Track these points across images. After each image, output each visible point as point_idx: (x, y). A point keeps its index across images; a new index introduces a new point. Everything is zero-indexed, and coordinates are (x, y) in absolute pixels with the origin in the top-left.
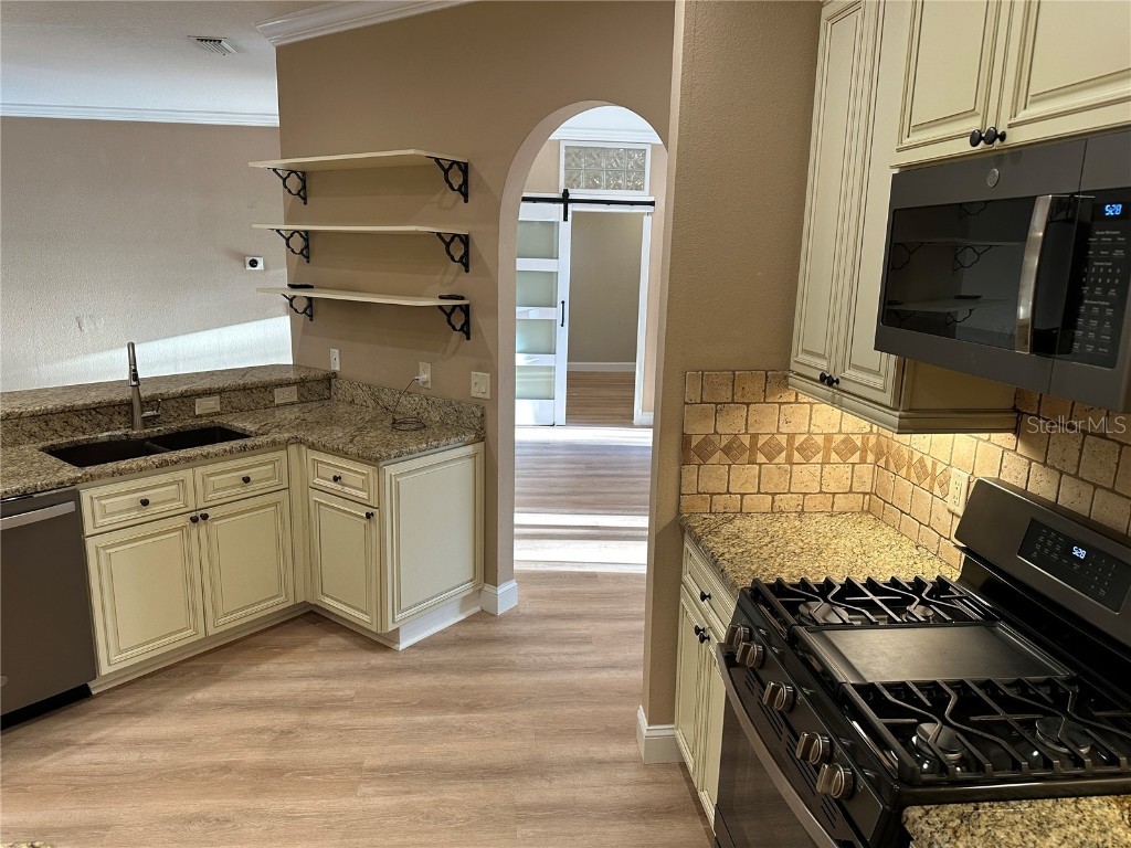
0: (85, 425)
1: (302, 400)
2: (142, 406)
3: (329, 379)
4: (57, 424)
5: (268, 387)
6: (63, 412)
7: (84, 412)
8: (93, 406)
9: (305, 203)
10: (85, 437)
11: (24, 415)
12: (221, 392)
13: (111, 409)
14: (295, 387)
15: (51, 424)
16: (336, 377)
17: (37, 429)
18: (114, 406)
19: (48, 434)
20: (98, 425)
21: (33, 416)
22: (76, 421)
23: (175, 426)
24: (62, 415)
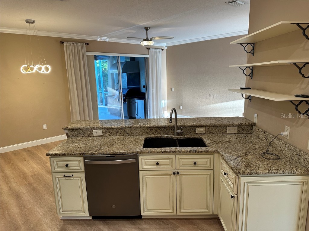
0: (161, 132)
1: (239, 133)
2: (177, 128)
3: (252, 126)
4: (153, 131)
5: (225, 127)
6: (155, 127)
7: (161, 128)
8: (163, 127)
9: (253, 56)
10: (161, 136)
11: (145, 127)
12: (206, 126)
13: (169, 128)
14: (236, 128)
15: (152, 130)
16: (255, 125)
17: (148, 132)
18: (170, 127)
19: (151, 133)
20: (165, 133)
21: (147, 128)
22: (159, 130)
23: (187, 136)
24: (155, 128)
